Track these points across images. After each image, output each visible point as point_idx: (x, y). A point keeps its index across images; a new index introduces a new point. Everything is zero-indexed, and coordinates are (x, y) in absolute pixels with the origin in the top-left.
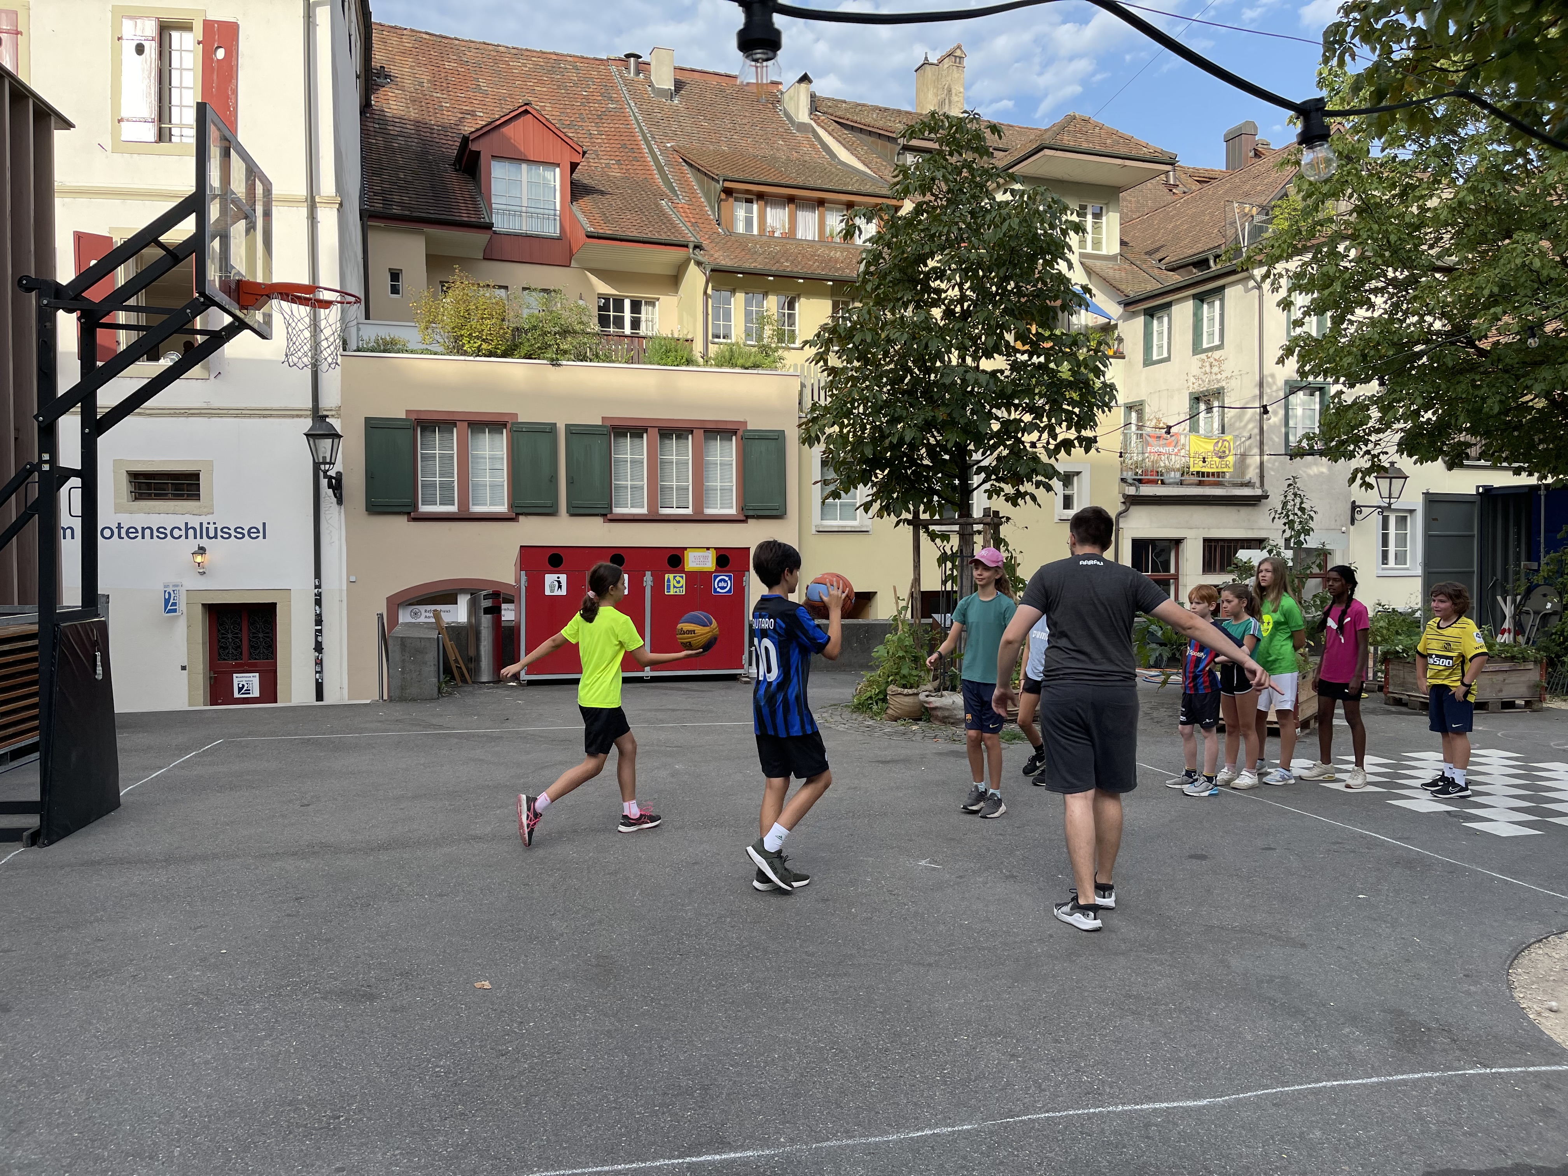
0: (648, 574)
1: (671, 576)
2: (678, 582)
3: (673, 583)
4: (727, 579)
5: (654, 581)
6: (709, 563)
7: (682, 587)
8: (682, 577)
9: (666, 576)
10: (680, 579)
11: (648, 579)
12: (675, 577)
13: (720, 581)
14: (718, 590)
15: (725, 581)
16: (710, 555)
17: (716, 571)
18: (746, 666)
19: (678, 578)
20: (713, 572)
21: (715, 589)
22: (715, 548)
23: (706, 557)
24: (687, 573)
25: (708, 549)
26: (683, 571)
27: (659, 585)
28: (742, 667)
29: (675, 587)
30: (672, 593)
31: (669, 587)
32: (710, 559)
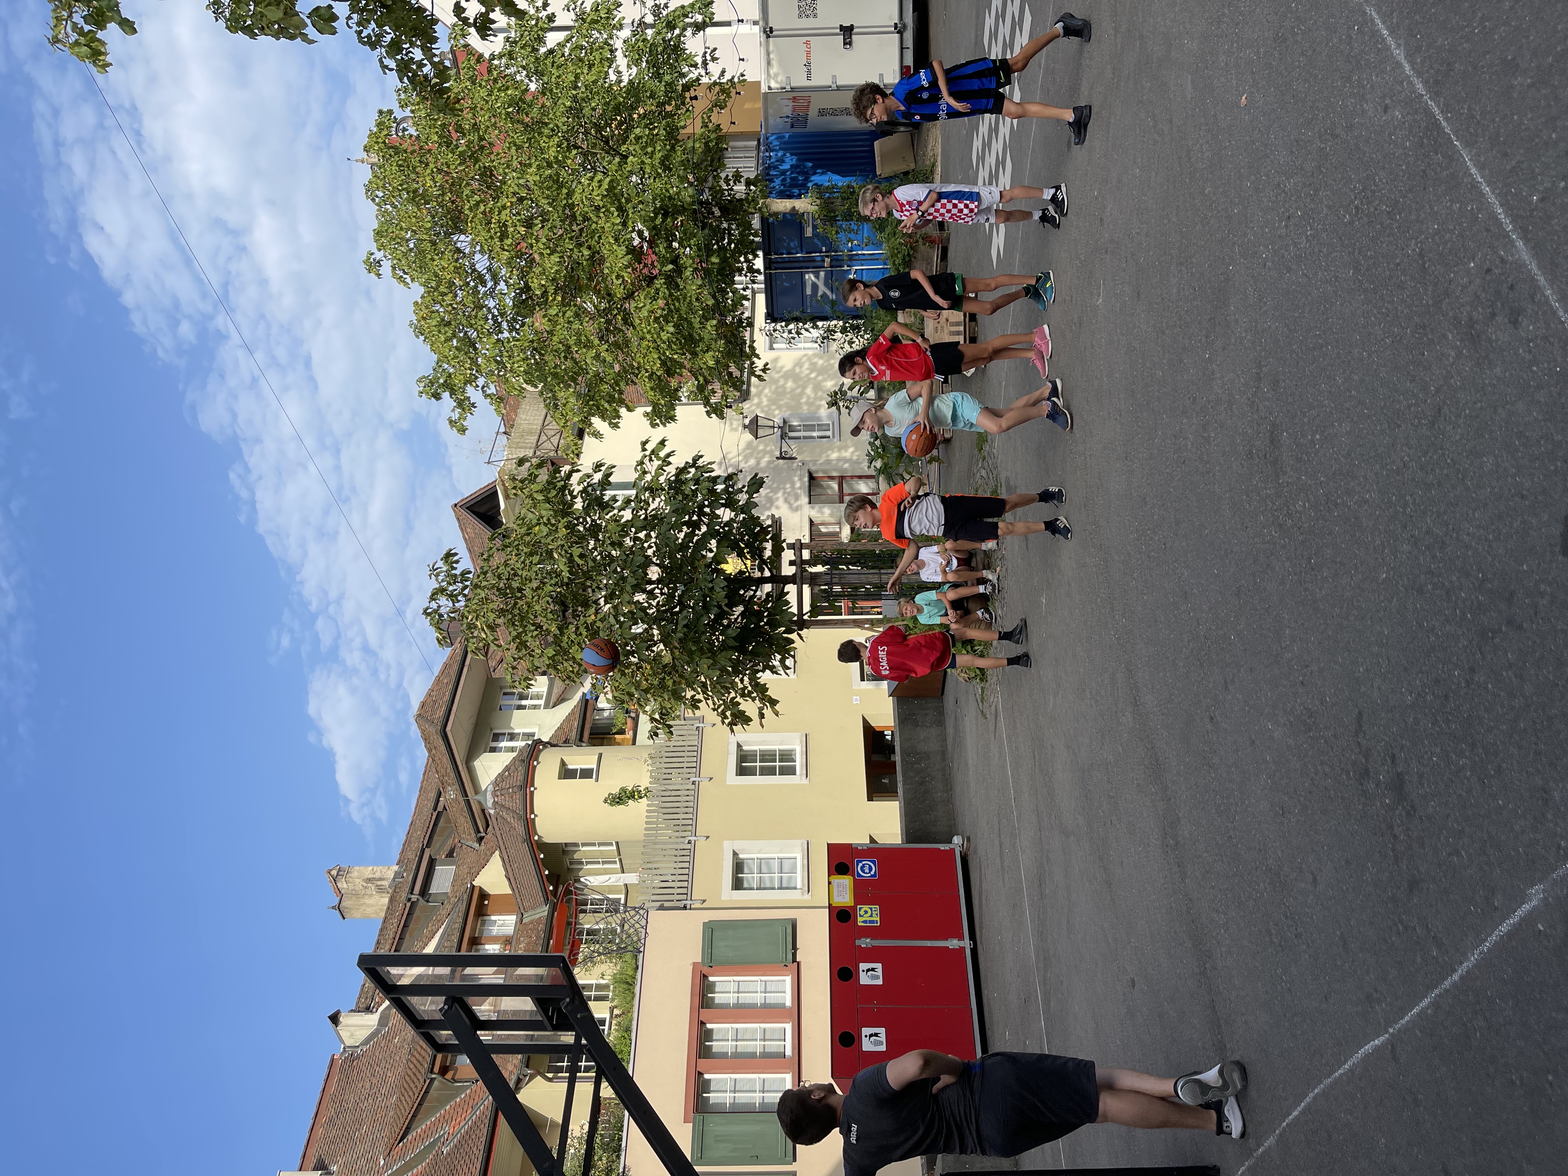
0: (858, 942)
1: (860, 919)
2: (866, 912)
3: (866, 918)
4: (860, 865)
5: (867, 937)
6: (845, 882)
7: (871, 909)
8: (860, 909)
9: (859, 924)
10: (863, 910)
11: (865, 943)
12: (861, 916)
13: (863, 871)
14: (872, 873)
15: (863, 866)
16: (837, 881)
17: (853, 876)
18: (952, 846)
19: (862, 913)
20: (854, 878)
21: (872, 876)
22: (829, 876)
23: (838, 885)
24: (856, 904)
25: (829, 883)
26: (854, 908)
27: (869, 931)
28: (953, 850)
29: (871, 916)
30: (878, 919)
31: (871, 922)
32: (841, 881)
